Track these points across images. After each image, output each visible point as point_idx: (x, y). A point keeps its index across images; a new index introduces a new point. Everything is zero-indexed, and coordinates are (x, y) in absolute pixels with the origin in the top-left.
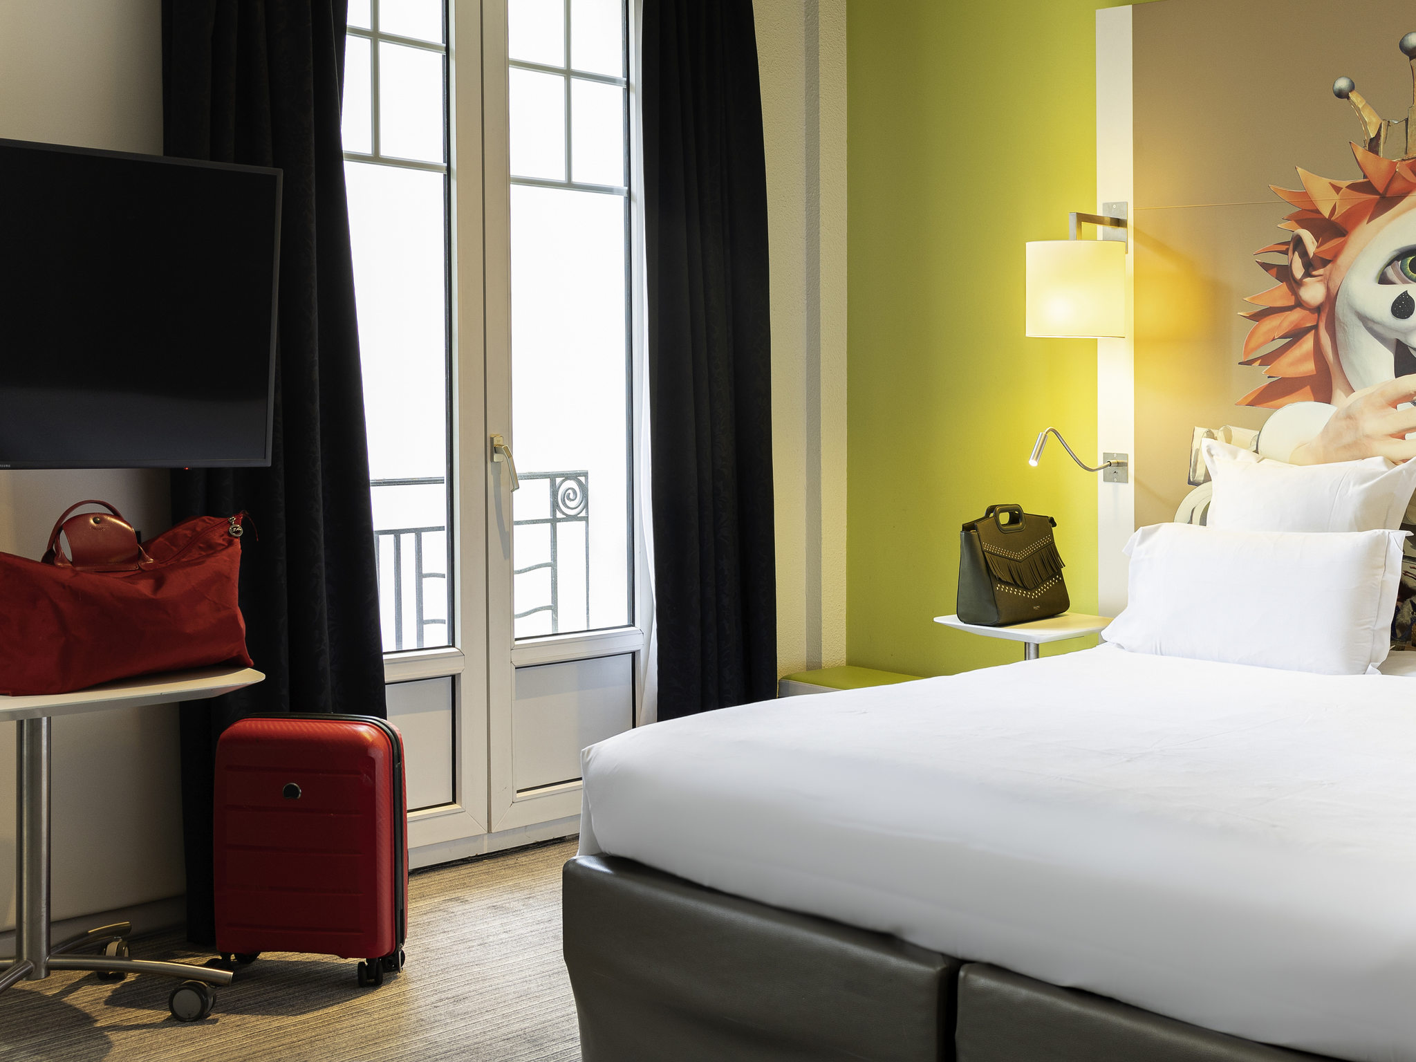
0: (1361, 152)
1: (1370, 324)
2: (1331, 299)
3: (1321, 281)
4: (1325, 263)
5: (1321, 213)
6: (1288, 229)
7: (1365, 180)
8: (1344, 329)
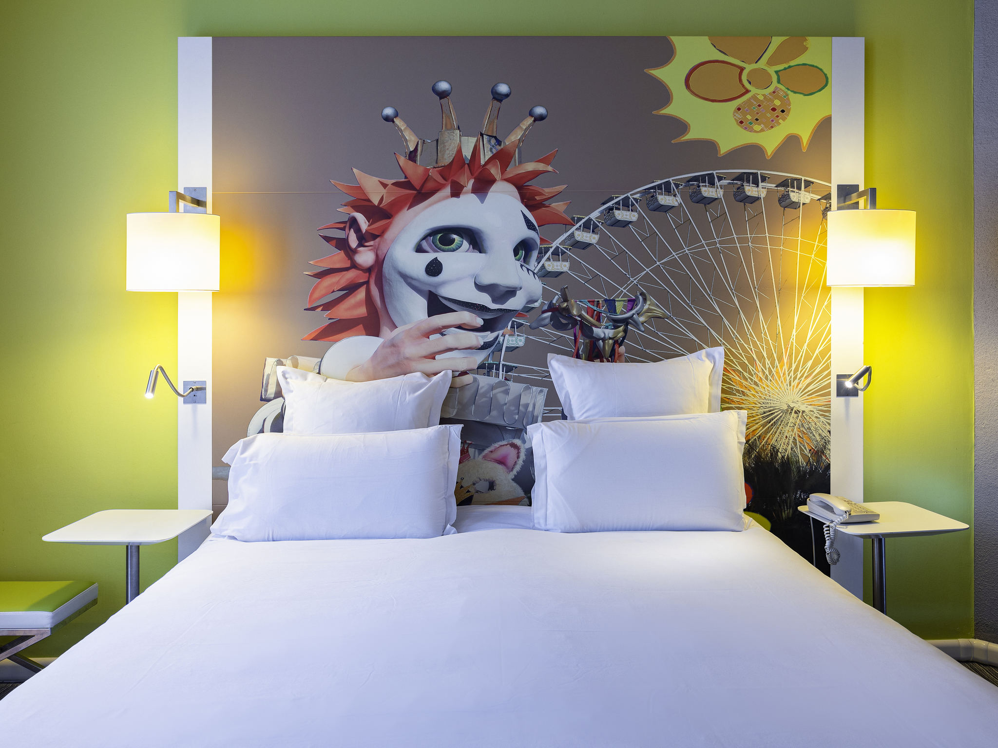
0: (402, 160)
1: (409, 280)
2: (379, 262)
3: (372, 249)
4: (374, 237)
5: (372, 202)
6: (344, 212)
7: (406, 180)
8: (390, 284)
